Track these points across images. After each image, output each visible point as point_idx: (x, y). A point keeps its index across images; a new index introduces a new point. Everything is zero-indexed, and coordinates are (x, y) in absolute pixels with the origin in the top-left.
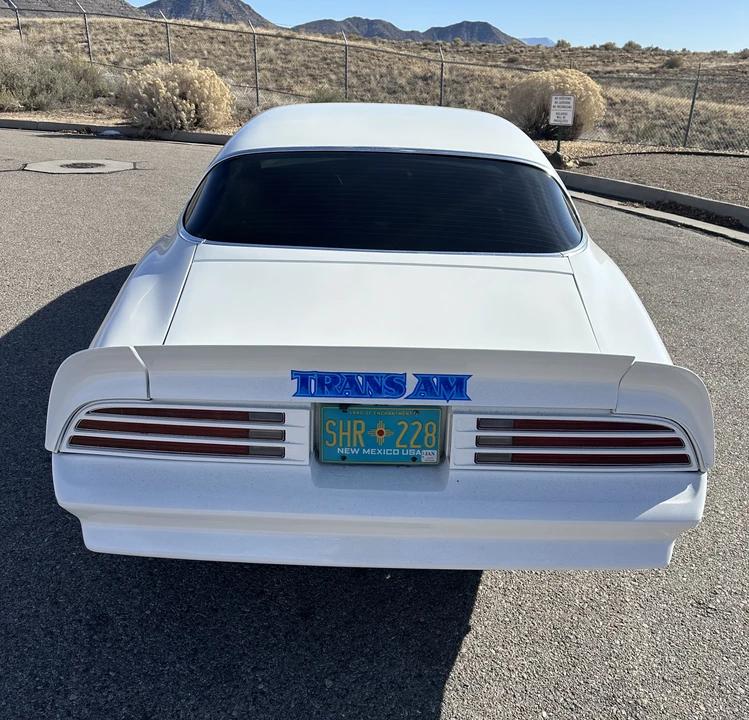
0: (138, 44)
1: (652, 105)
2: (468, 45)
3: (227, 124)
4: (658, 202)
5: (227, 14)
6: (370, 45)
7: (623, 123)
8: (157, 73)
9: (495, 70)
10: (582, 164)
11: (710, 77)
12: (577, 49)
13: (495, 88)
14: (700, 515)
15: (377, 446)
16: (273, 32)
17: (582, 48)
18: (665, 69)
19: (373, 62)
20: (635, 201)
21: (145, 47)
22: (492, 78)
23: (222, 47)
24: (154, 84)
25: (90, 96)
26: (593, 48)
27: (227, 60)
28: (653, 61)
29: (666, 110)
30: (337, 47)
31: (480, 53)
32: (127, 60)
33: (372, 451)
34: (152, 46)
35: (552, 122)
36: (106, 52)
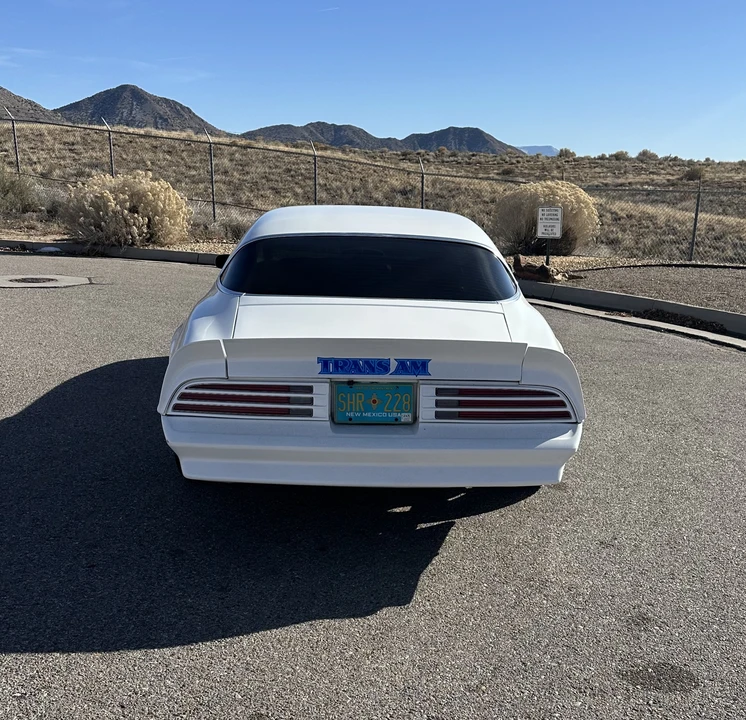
0: (68, 154)
1: (661, 220)
2: (454, 155)
3: (183, 240)
4: (646, 311)
5: (161, 118)
6: (339, 155)
7: (628, 239)
8: (104, 185)
9: (485, 183)
10: (571, 278)
11: (736, 190)
12: (582, 159)
13: (485, 202)
14: (576, 446)
15: (373, 411)
16: (227, 140)
17: (588, 158)
18: (685, 181)
19: (344, 173)
20: (623, 311)
21: (77, 157)
22: (480, 191)
23: (168, 157)
24: (102, 197)
25: (18, 210)
26: (602, 158)
27: (175, 171)
28: (672, 172)
29: (676, 225)
30: (302, 158)
31: (469, 164)
32: (57, 171)
33: (369, 415)
34: (86, 156)
35: (540, 234)
36: (32, 163)
